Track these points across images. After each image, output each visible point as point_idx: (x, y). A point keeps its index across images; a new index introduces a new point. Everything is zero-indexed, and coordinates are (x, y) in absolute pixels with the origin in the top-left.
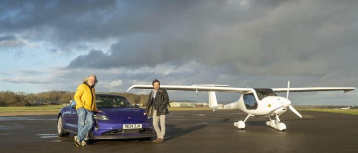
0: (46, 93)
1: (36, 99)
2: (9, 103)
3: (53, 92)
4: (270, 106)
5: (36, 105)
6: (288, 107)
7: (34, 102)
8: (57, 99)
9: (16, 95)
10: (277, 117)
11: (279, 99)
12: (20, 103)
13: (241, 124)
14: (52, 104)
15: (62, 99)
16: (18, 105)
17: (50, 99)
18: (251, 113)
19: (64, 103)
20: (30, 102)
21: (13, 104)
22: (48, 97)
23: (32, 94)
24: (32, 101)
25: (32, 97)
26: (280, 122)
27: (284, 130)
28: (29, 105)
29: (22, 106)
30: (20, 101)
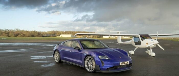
0: (50, 31)
1: (46, 34)
2: (35, 35)
3: (53, 31)
4: (147, 44)
5: (46, 36)
6: (157, 45)
7: (46, 35)
8: (55, 34)
9: (38, 32)
10: (151, 49)
11: (152, 41)
12: (40, 36)
13: (132, 52)
14: (53, 36)
15: (57, 34)
16: (39, 37)
17: (52, 34)
18: (137, 47)
19: (58, 36)
20: (44, 35)
21: (37, 36)
22: (51, 33)
23: (44, 32)
24: (45, 35)
25: (45, 33)
26: (153, 52)
27: (154, 56)
28: (43, 37)
29: (40, 37)
30: (40, 35)
